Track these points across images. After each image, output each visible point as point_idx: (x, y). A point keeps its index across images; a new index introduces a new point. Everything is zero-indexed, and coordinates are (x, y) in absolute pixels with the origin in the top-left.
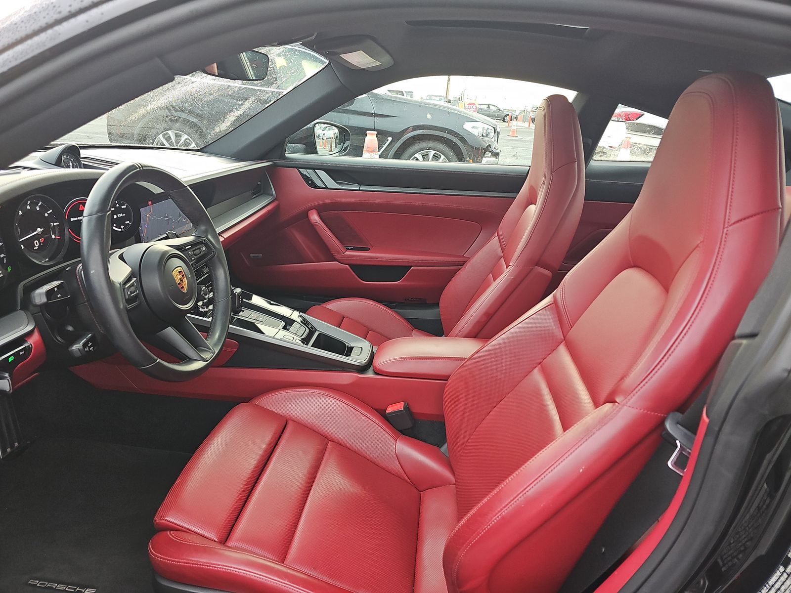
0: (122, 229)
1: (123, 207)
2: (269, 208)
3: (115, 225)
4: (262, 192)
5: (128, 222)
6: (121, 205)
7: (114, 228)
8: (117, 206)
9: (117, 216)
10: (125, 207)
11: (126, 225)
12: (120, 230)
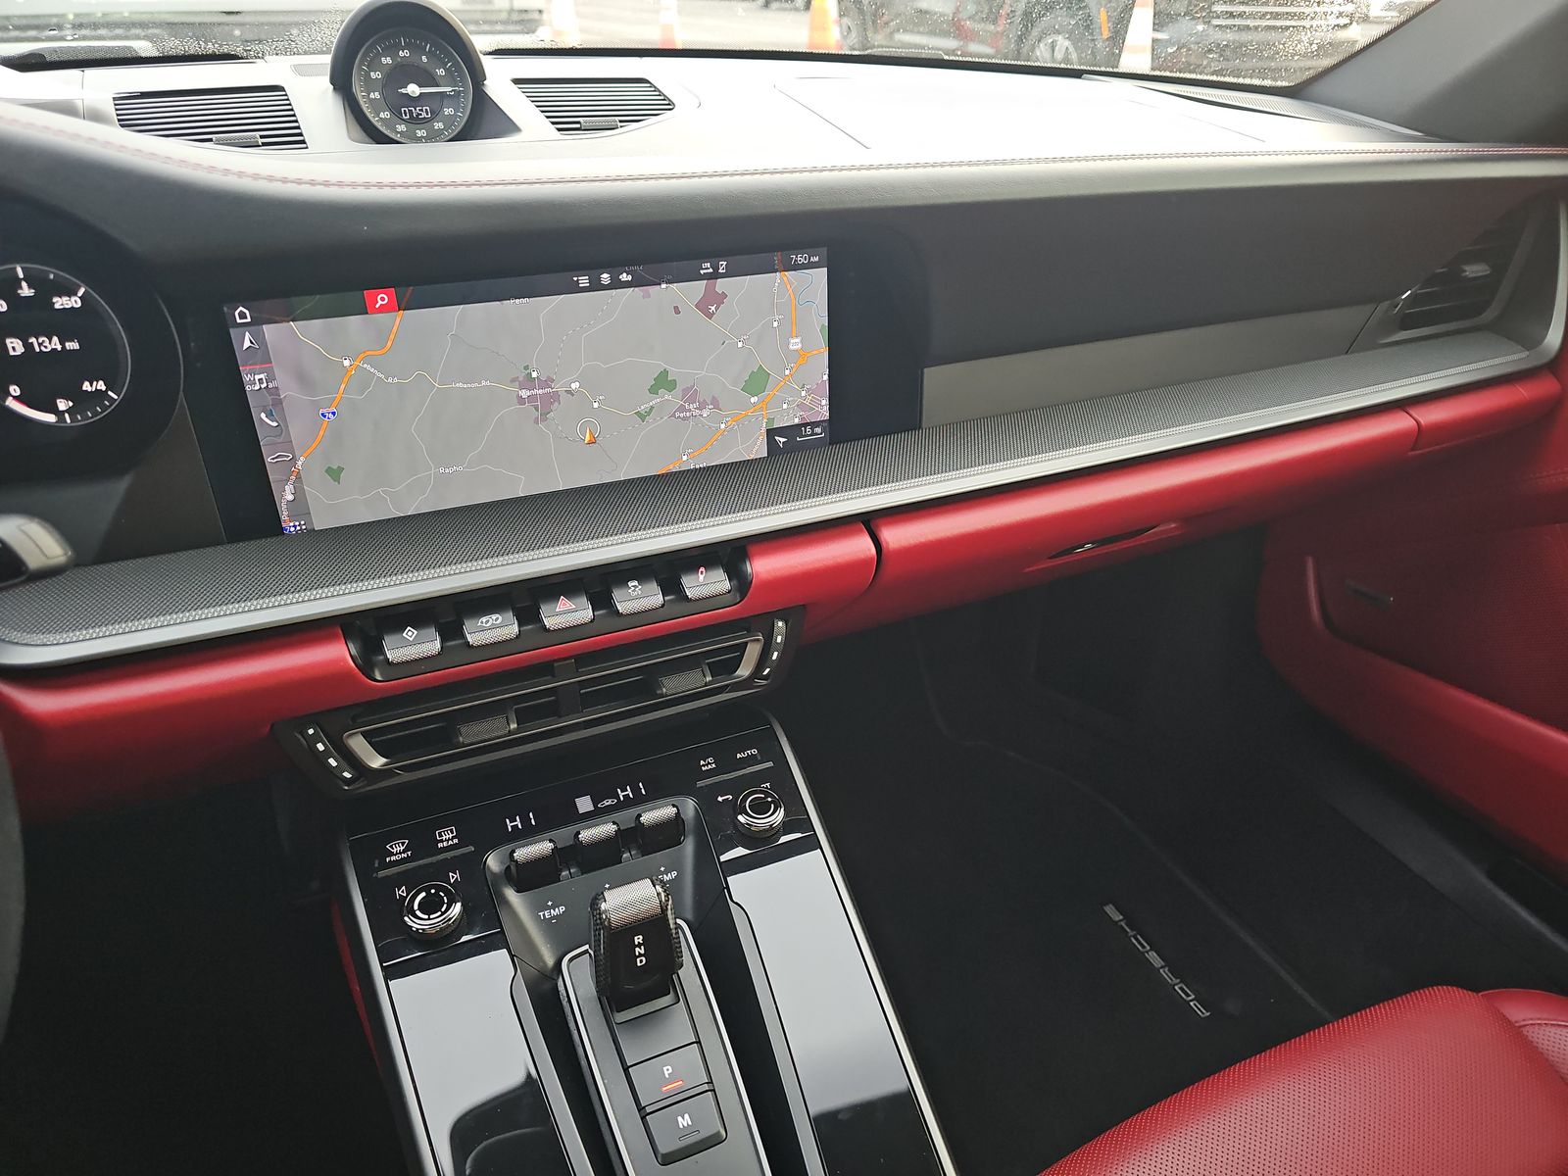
0: (59, 414)
1: (60, 303)
2: (1522, 393)
3: (15, 390)
4: (1490, 315)
5: (101, 386)
6: (47, 290)
7: (11, 403)
8: (26, 291)
9: (28, 346)
10: (74, 302)
11: (81, 400)
12: (50, 418)
